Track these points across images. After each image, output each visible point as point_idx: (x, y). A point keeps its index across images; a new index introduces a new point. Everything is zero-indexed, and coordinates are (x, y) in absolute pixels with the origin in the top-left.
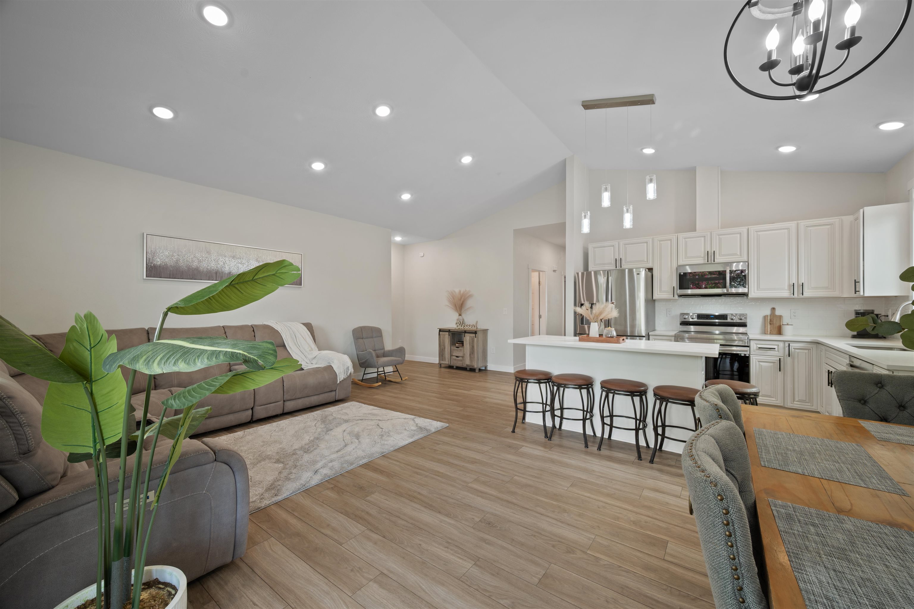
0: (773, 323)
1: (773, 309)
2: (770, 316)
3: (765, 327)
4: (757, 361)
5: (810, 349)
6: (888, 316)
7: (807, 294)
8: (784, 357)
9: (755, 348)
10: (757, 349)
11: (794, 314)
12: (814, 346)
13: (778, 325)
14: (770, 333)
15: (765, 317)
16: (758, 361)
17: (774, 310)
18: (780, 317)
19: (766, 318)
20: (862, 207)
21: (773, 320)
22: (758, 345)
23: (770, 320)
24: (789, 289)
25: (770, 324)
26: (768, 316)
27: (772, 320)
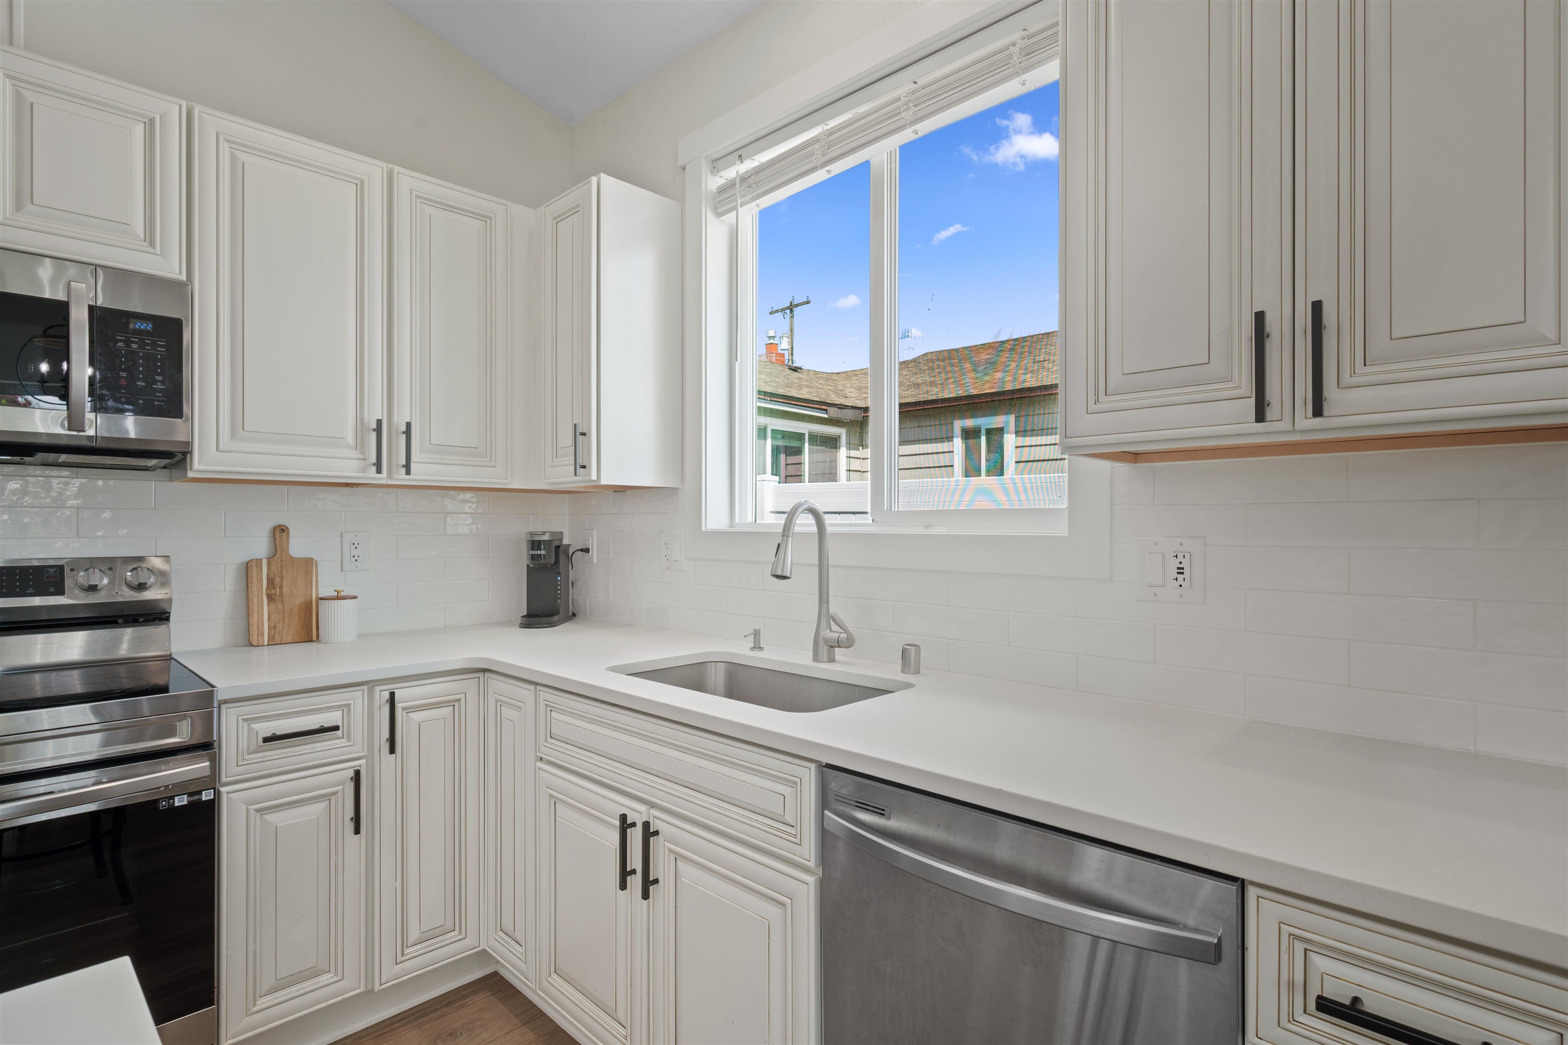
0: (281, 595)
1: (280, 531)
2: (269, 565)
3: (248, 615)
4: (253, 813)
5: (459, 700)
6: (587, 551)
7: (421, 472)
8: (370, 757)
9: (244, 743)
10: (253, 747)
11: (354, 552)
12: (469, 685)
13: (299, 599)
14: (271, 638)
15: (248, 569)
16: (257, 811)
17: (284, 535)
18: (308, 565)
19: (254, 571)
20: (596, 173)
21: (282, 578)
22: (256, 726)
23: (271, 582)
24: (360, 445)
25: (271, 598)
26: (259, 562)
27: (278, 580)
